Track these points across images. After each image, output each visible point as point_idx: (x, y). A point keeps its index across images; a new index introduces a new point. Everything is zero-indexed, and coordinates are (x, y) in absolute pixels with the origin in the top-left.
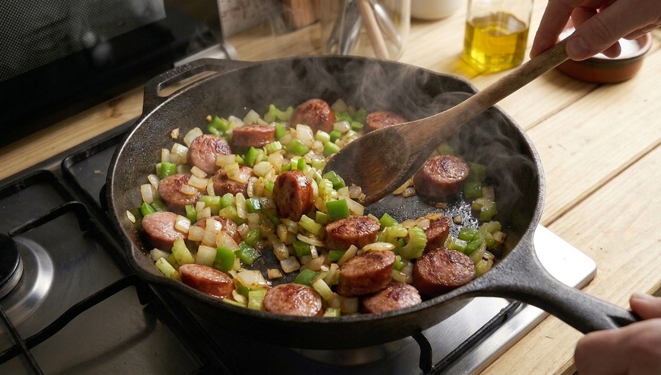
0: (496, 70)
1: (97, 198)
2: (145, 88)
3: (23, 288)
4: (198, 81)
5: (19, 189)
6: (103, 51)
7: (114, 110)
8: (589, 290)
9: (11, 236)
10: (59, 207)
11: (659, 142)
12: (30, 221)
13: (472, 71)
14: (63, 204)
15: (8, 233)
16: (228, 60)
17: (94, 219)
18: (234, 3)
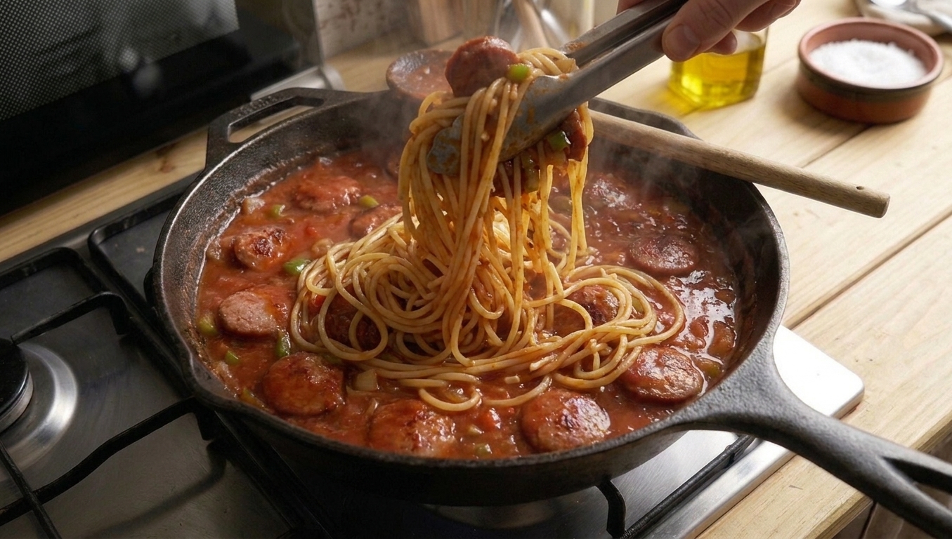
0: (720, 104)
1: (140, 289)
2: (209, 130)
3: (32, 417)
4: (285, 121)
5: (27, 275)
6: (148, 77)
7: (165, 162)
8: (853, 419)
9: (15, 342)
10: (84, 301)
11: (949, 211)
12: (43, 321)
13: (683, 107)
14: (91, 297)
15: (12, 339)
16: (328, 91)
17: (135, 318)
18: (337, 10)
